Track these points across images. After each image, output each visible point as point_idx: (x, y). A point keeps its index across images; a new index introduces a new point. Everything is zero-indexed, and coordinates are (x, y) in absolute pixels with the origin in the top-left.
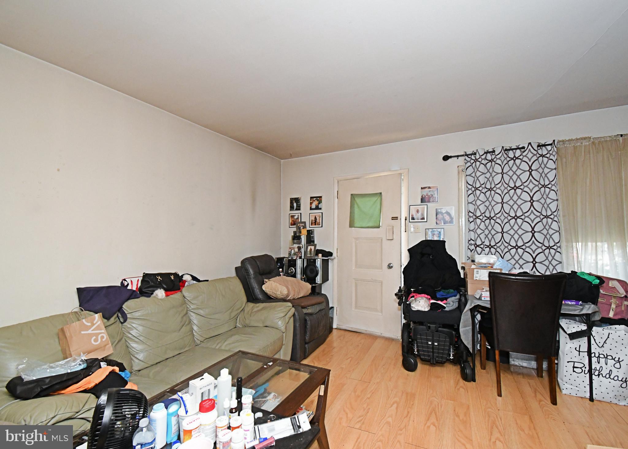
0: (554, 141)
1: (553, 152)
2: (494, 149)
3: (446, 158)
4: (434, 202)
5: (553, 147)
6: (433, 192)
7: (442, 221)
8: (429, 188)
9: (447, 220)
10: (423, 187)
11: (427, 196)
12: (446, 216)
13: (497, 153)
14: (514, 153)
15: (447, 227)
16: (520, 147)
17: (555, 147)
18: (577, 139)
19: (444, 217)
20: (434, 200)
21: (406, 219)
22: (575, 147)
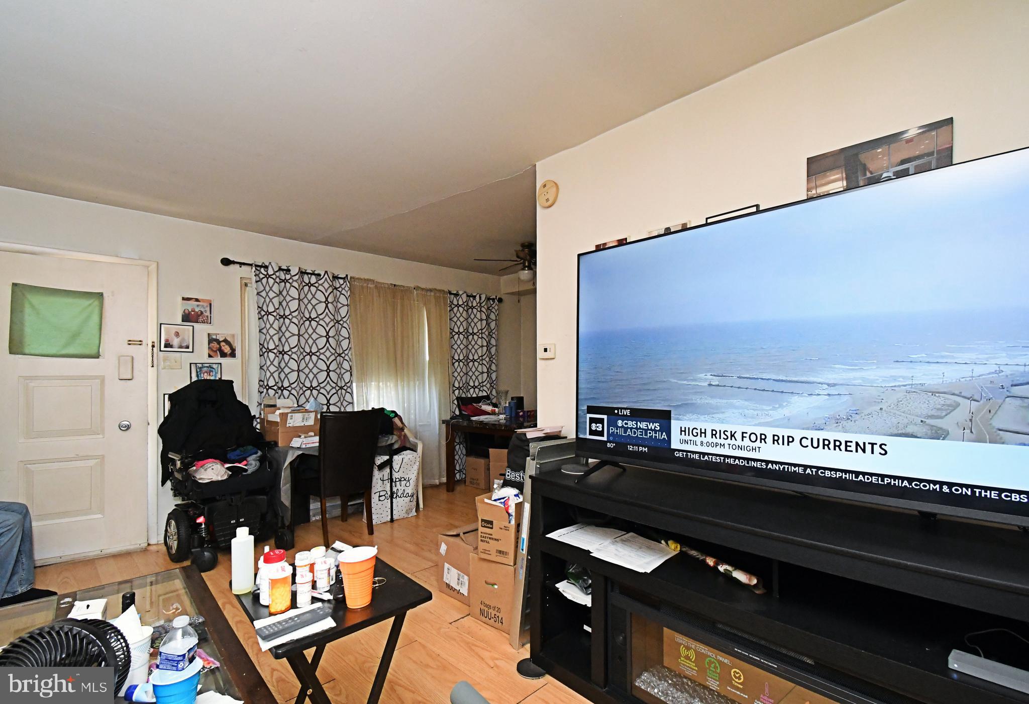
0: (347, 275)
1: (345, 287)
2: (289, 268)
3: (226, 262)
4: (205, 323)
5: (346, 282)
6: (204, 308)
7: (218, 352)
8: (197, 300)
9: (226, 351)
10: (186, 296)
11: (193, 313)
12: (224, 346)
13: (293, 273)
14: (310, 279)
15: (225, 361)
16: (316, 272)
17: (349, 282)
18: (365, 280)
19: (220, 347)
20: (205, 321)
21: (153, 346)
22: (362, 287)
